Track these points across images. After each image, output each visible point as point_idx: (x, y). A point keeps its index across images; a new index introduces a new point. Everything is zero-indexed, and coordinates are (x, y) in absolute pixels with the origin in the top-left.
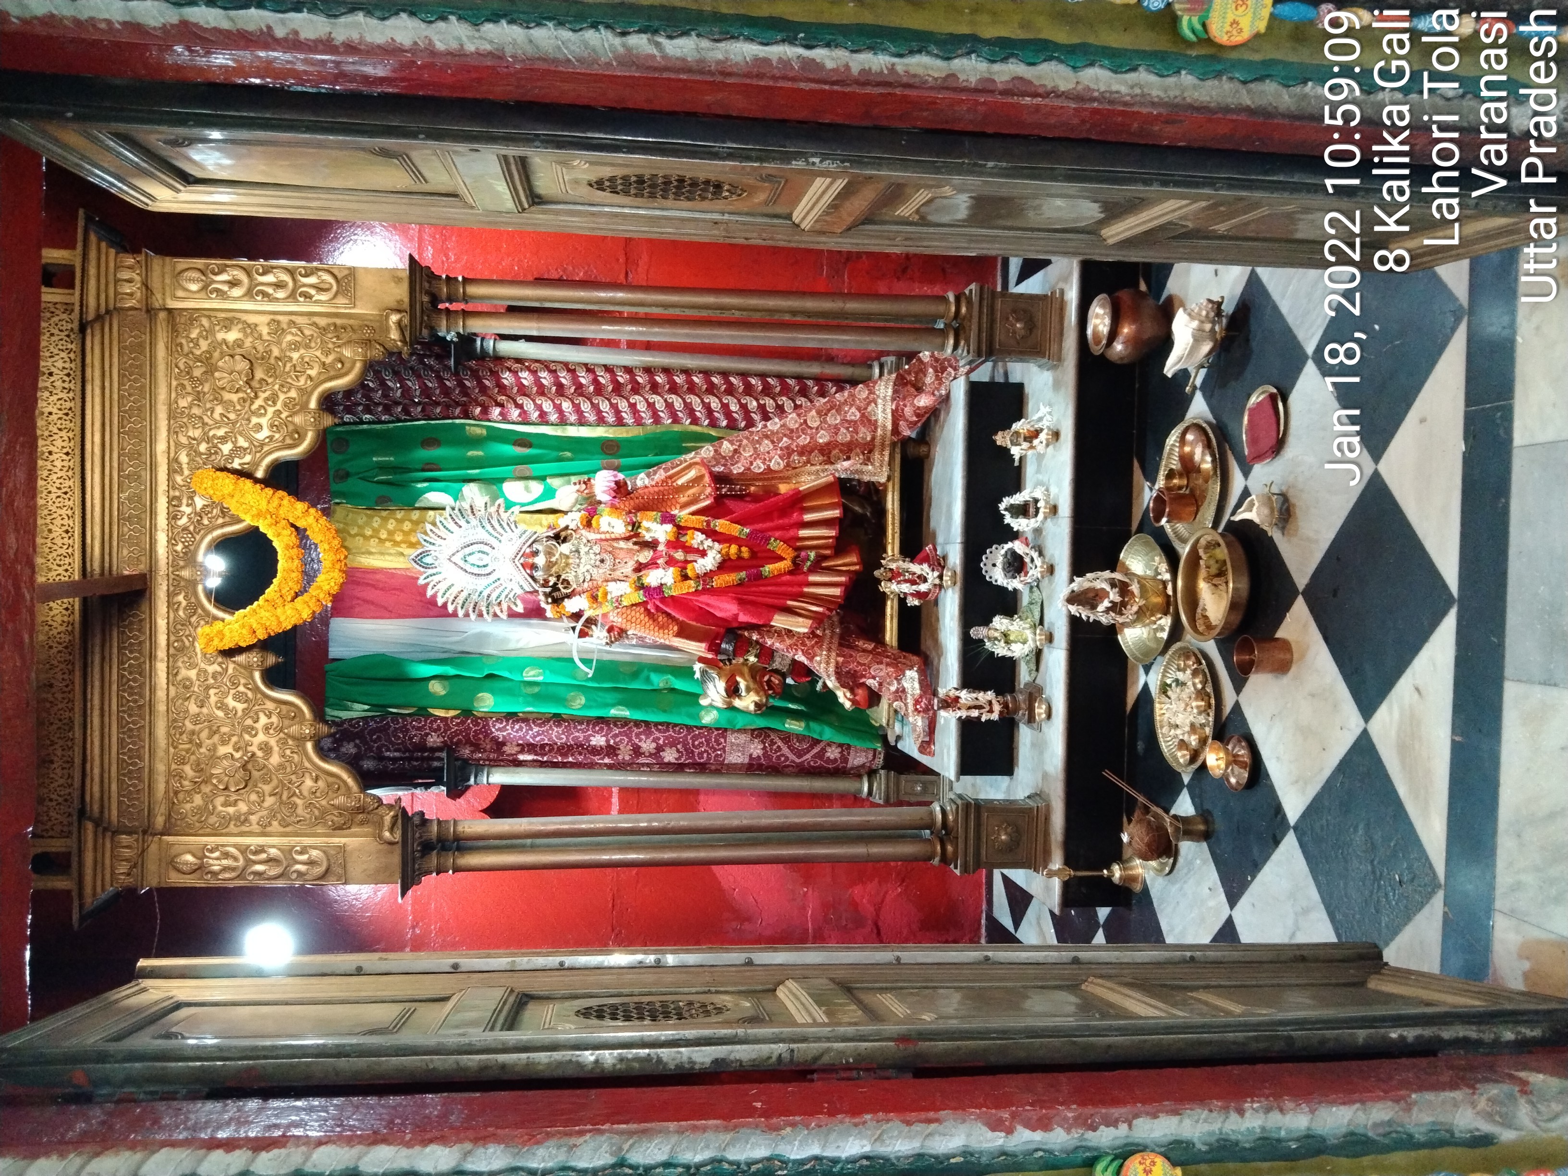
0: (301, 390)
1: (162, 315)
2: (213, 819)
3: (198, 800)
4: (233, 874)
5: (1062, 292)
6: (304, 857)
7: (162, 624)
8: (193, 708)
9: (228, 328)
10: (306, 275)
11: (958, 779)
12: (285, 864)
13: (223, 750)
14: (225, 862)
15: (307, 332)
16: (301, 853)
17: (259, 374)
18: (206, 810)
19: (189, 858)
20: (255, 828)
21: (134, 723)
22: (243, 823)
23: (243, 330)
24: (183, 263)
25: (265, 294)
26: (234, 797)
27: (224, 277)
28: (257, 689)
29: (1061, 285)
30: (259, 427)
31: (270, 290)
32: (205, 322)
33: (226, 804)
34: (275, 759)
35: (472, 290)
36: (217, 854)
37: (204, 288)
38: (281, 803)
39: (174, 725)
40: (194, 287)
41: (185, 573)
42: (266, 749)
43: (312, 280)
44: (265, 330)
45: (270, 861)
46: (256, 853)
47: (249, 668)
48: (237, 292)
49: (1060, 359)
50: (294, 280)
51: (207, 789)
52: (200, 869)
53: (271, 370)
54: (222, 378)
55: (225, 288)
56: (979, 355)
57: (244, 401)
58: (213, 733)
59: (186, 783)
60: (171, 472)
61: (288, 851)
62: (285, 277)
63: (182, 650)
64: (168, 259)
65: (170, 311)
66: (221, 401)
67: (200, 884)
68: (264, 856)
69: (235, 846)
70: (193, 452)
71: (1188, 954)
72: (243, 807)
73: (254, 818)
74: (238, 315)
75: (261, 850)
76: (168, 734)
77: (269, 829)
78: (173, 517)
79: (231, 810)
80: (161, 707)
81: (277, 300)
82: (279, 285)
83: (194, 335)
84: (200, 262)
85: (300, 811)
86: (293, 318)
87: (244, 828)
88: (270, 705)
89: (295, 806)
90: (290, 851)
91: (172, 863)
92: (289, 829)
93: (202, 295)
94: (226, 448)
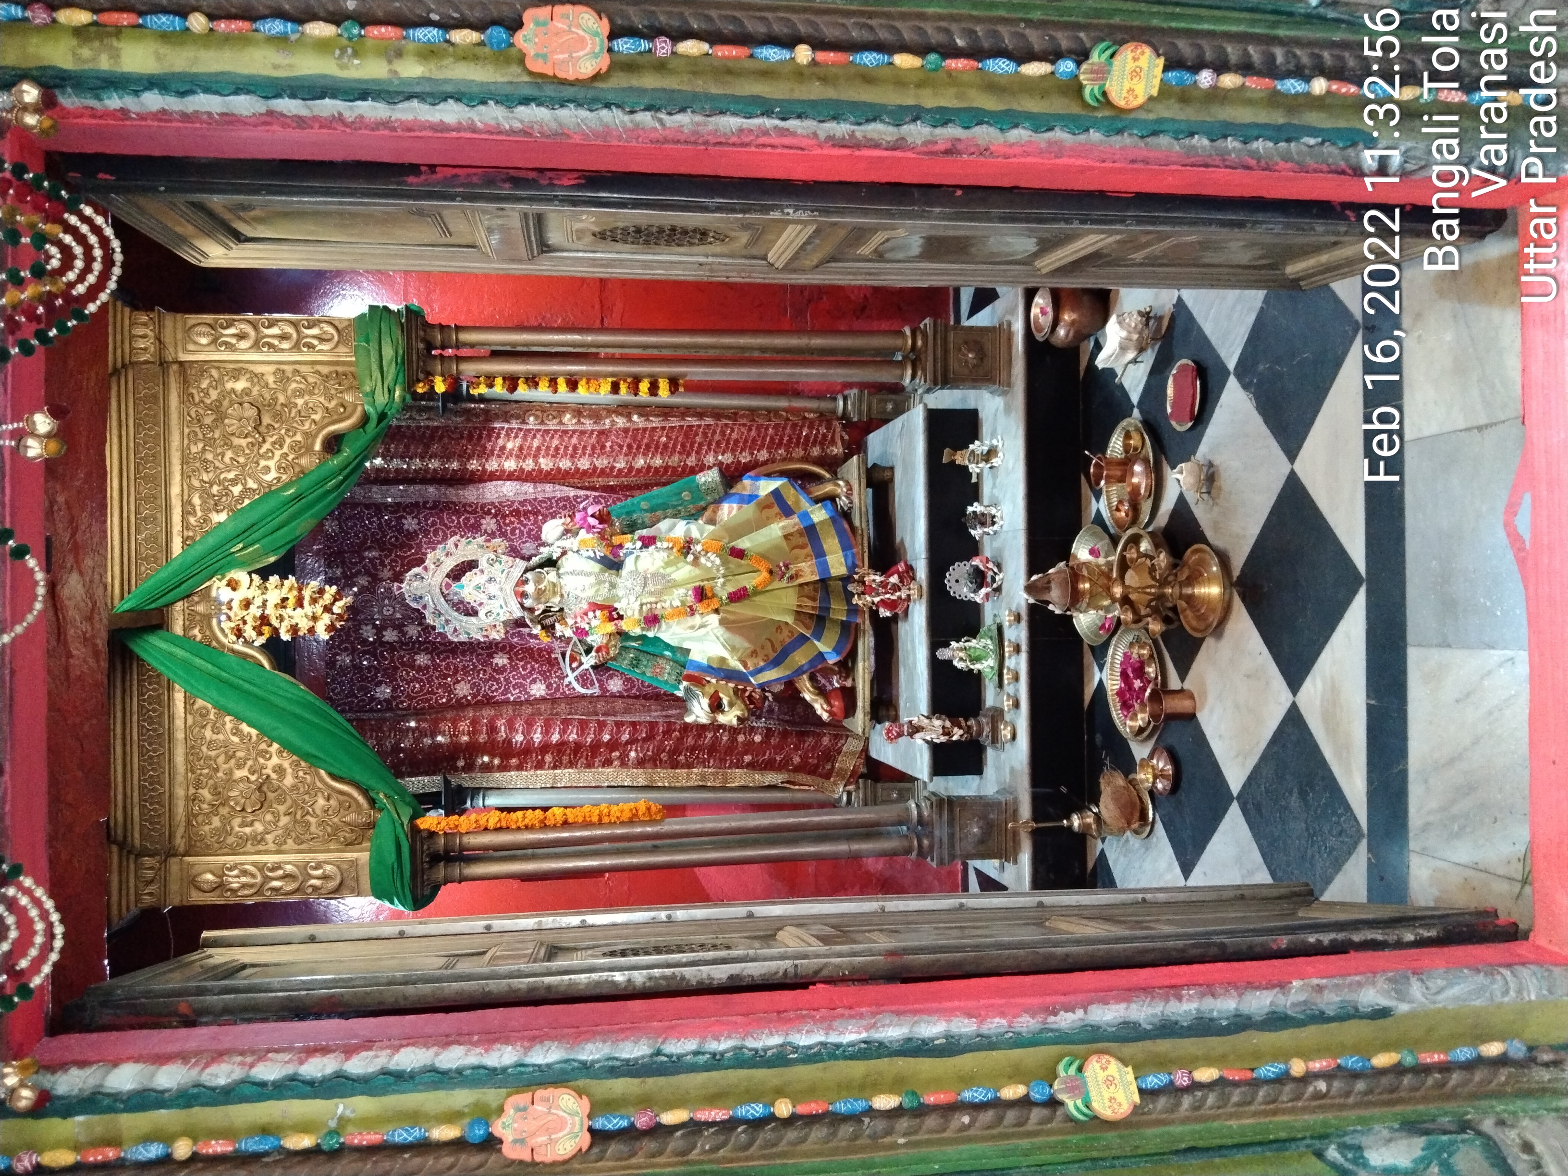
0: (306, 434)
1: (175, 367)
2: (231, 840)
3: (216, 822)
4: (252, 891)
5: (1009, 324)
6: (319, 872)
8: (210, 735)
9: (236, 379)
10: (309, 327)
11: (931, 780)
12: (301, 878)
13: (239, 774)
14: (244, 879)
15: (311, 380)
16: (316, 868)
17: (266, 420)
18: (225, 830)
19: (209, 877)
20: (271, 846)
21: (155, 751)
22: (259, 842)
23: (250, 380)
24: (193, 319)
25: (271, 346)
26: (250, 818)
27: (232, 331)
29: (1008, 318)
30: (267, 469)
31: (275, 342)
32: (214, 373)
33: (243, 825)
34: (289, 781)
35: (465, 337)
36: (235, 872)
37: (214, 341)
38: (296, 821)
39: (192, 751)
40: (204, 341)
41: (201, 608)
42: (280, 771)
43: (315, 331)
44: (271, 379)
45: (286, 876)
46: (272, 870)
48: (244, 344)
49: (1009, 385)
50: (298, 332)
51: (224, 811)
52: (220, 886)
53: (277, 416)
54: (231, 424)
55: (233, 341)
56: (935, 383)
57: (253, 444)
58: (229, 758)
59: (205, 806)
60: (185, 514)
61: (304, 867)
62: (290, 330)
64: (179, 316)
65: (181, 364)
66: (231, 446)
67: (220, 901)
68: (280, 872)
69: (253, 864)
70: (206, 494)
71: (1140, 896)
72: (259, 827)
73: (269, 838)
74: (246, 366)
75: (277, 866)
76: (187, 761)
77: (284, 847)
79: (248, 830)
80: (180, 735)
81: (282, 350)
82: (284, 337)
83: (204, 385)
84: (209, 318)
85: (313, 829)
86: (298, 367)
87: (260, 847)
89: (308, 824)
90: (305, 868)
91: (193, 882)
92: (303, 846)
93: (212, 347)
94: (237, 490)
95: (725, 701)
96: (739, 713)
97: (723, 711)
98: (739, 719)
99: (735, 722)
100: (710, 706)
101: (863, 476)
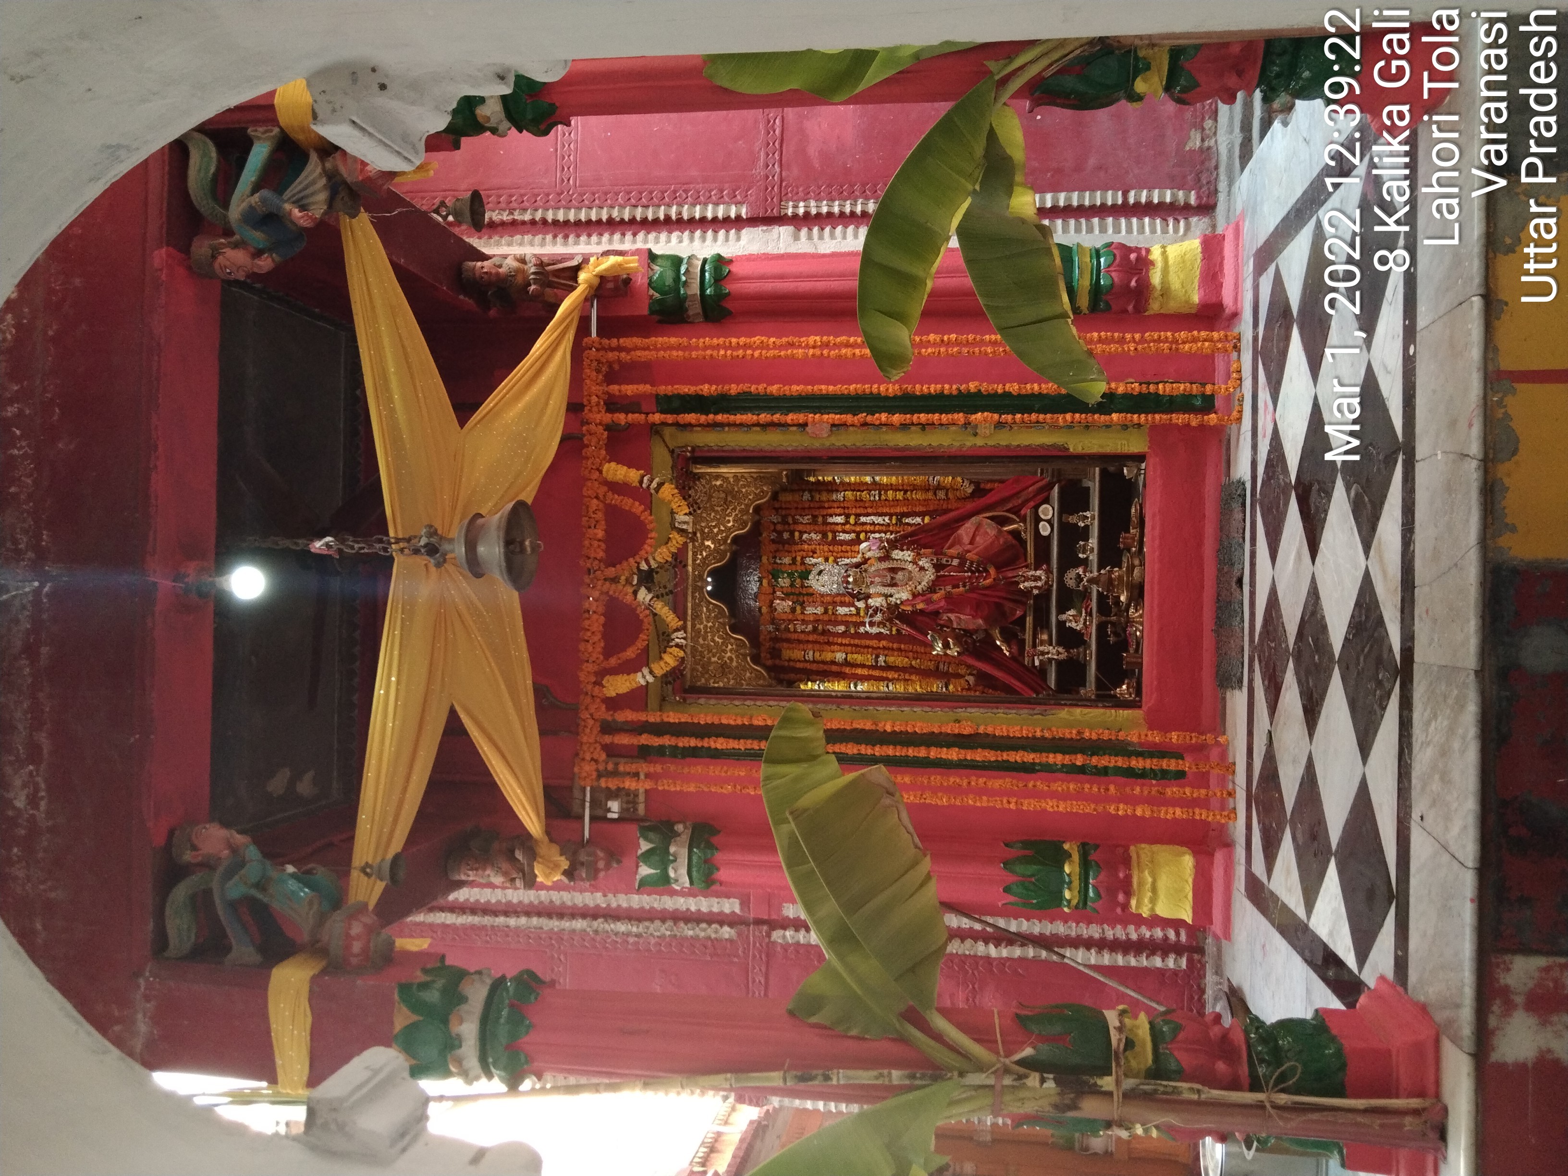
0: (746, 505)
3: (703, 680)
7: (689, 605)
8: (701, 641)
9: (717, 481)
13: (713, 659)
15: (748, 480)
17: (729, 499)
18: (706, 684)
23: (723, 481)
26: (717, 680)
28: (727, 634)
30: (729, 521)
34: (734, 664)
41: (699, 584)
42: (731, 659)
47: (724, 624)
53: (734, 497)
54: (714, 501)
57: (723, 510)
58: (710, 651)
63: (697, 616)
66: (713, 510)
70: (703, 532)
78: (694, 560)
88: (732, 641)
94: (716, 530)
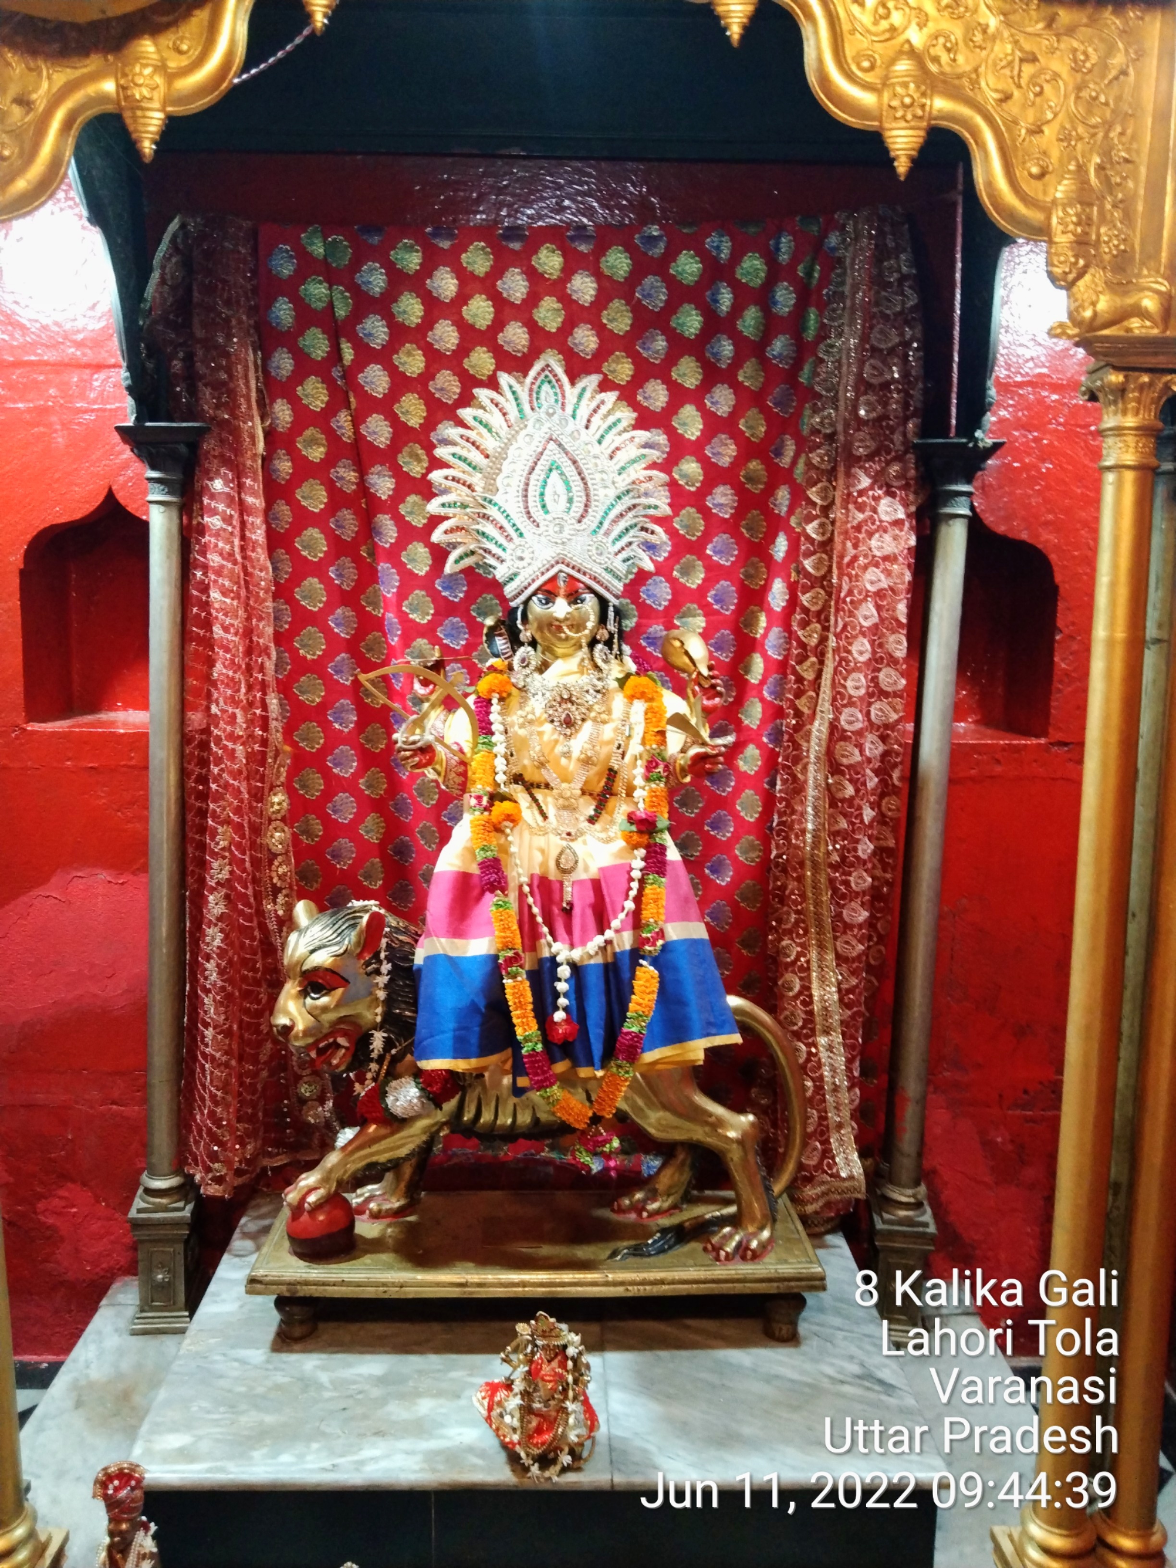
95: (325, 1000)
96: (300, 1026)
97: (304, 993)
98: (287, 1030)
99: (282, 1020)
100: (316, 970)
101: (783, 1287)
